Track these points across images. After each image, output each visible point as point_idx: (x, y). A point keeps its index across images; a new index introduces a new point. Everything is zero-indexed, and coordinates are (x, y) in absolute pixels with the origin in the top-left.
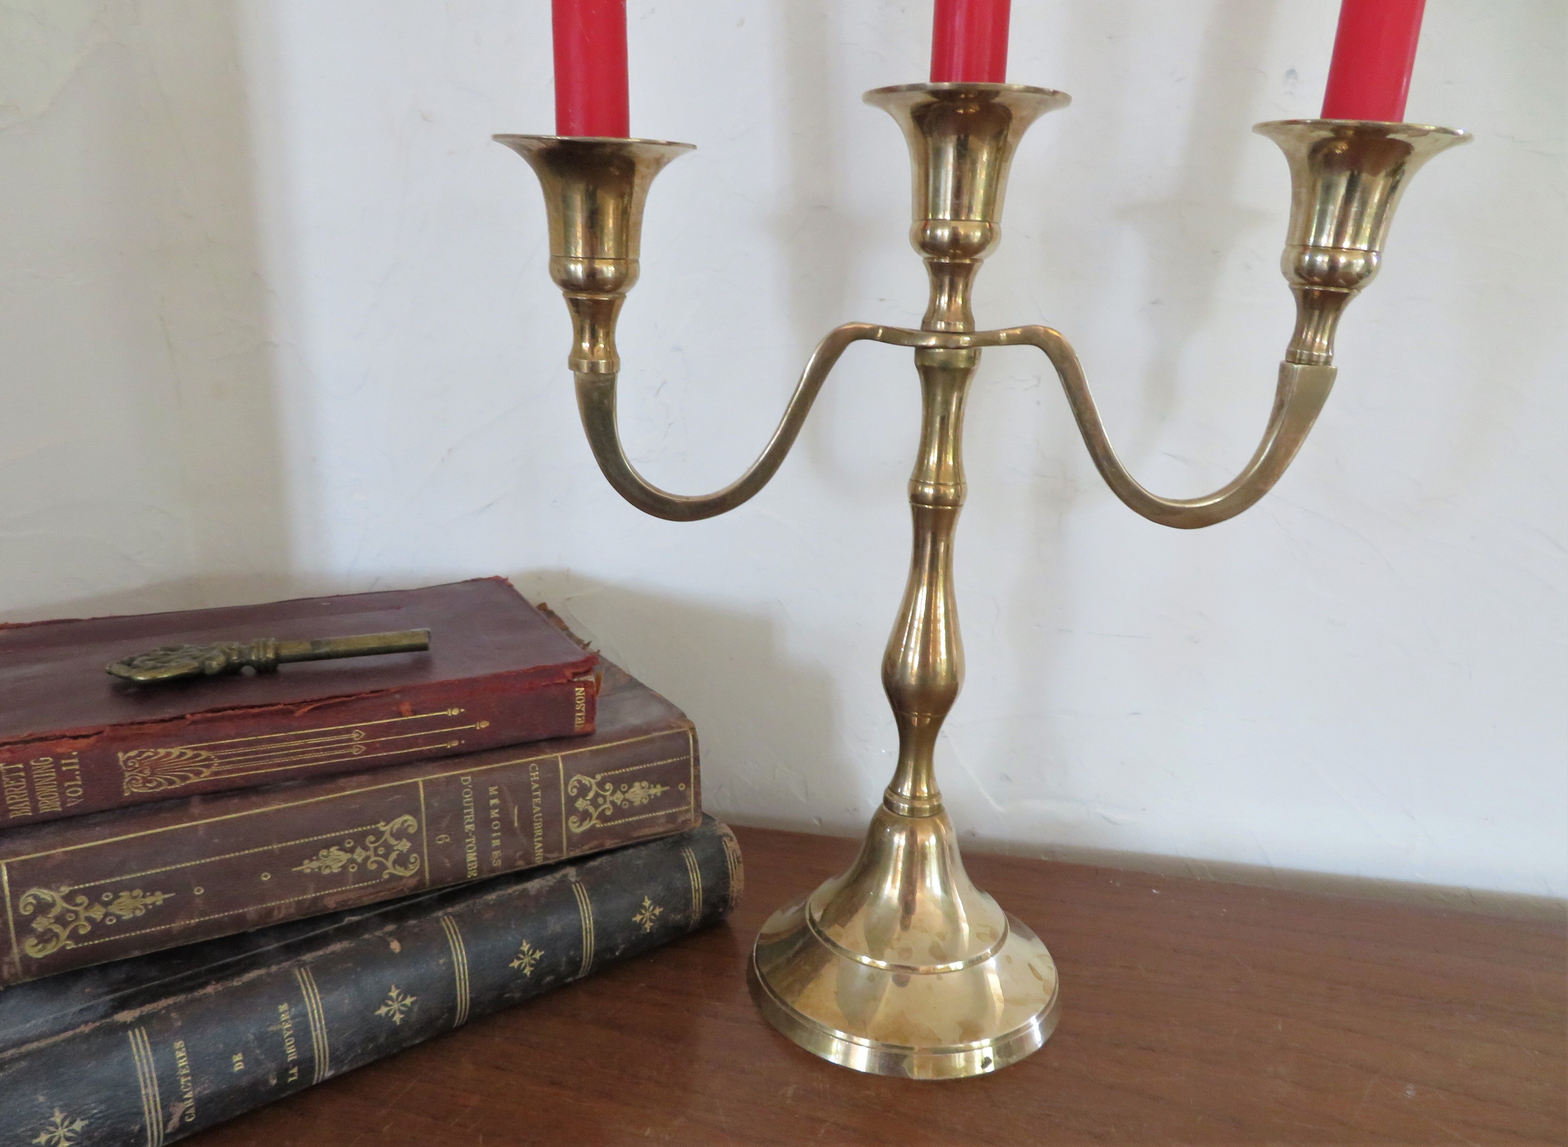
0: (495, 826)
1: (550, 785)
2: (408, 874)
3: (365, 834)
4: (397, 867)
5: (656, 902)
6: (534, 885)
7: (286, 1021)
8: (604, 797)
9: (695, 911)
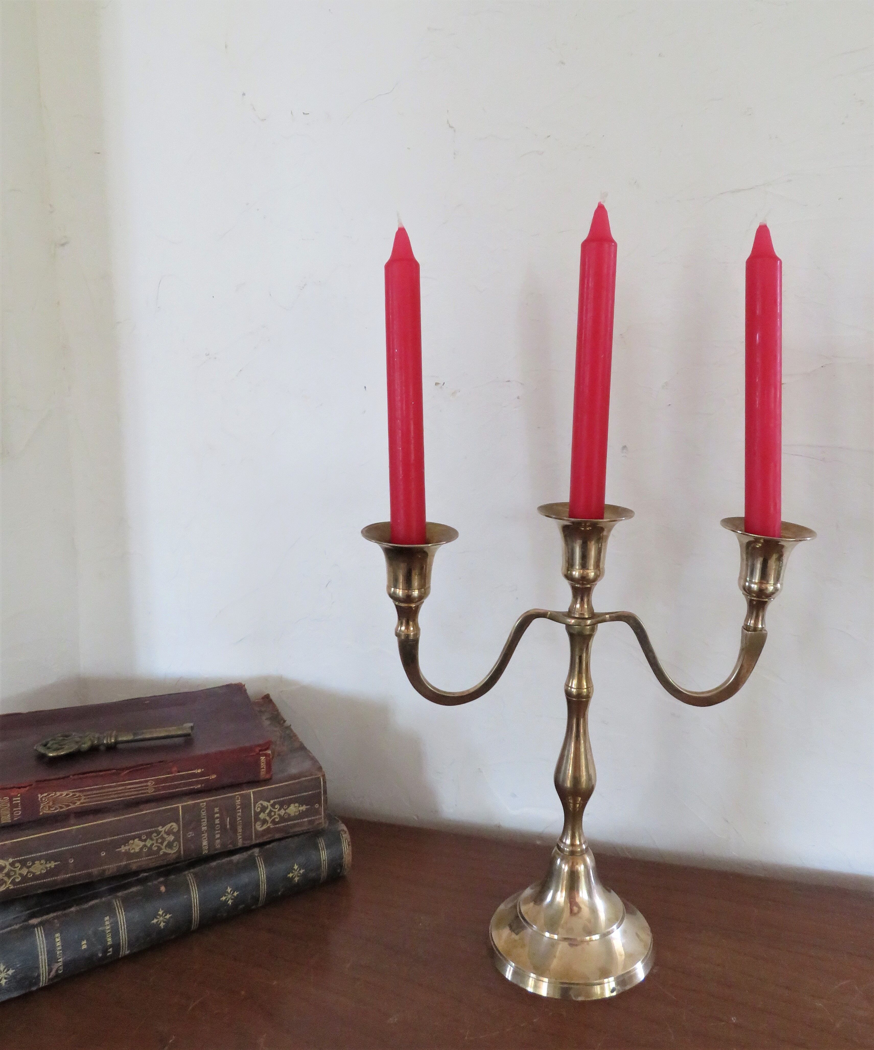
0: (217, 827)
1: (246, 806)
2: (173, 852)
3: (151, 833)
4: (167, 848)
5: (300, 867)
6: (236, 858)
7: (108, 925)
8: (275, 812)
9: (323, 871)
